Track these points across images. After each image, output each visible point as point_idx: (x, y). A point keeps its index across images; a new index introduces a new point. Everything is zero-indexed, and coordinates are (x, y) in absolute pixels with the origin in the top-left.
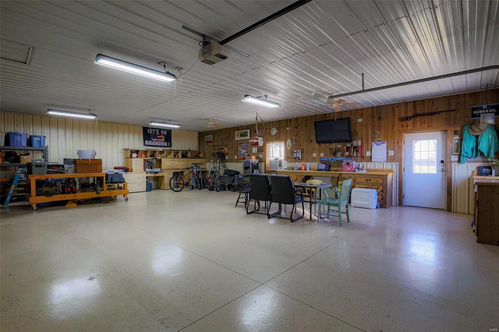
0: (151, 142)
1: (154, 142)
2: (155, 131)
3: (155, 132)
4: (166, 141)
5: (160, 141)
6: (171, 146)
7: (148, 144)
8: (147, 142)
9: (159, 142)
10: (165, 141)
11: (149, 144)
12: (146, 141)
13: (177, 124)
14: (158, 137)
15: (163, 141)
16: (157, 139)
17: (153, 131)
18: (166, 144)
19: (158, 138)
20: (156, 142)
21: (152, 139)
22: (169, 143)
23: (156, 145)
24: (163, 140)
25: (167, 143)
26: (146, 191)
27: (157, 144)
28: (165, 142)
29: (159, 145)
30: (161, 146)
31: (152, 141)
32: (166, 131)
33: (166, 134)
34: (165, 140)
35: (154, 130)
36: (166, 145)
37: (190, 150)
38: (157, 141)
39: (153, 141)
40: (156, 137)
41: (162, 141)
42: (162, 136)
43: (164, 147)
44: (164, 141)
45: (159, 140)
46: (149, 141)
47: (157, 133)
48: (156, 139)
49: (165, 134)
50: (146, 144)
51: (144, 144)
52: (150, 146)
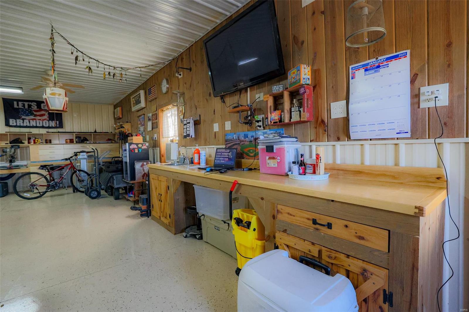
0: (22, 121)
1: (27, 121)
2: (28, 104)
3: (30, 106)
5: (40, 120)
6: (61, 126)
7: (14, 124)
8: (12, 122)
9: (38, 121)
10: (50, 120)
11: (18, 125)
12: (10, 120)
14: (35, 113)
15: (45, 119)
16: (34, 116)
17: (24, 104)
18: (53, 124)
19: (35, 116)
20: (31, 121)
21: (23, 117)
22: (58, 122)
23: (31, 125)
24: (46, 117)
25: (53, 122)
27: (33, 123)
28: (50, 122)
29: (37, 125)
30: (43, 127)
31: (23, 119)
34: (49, 117)
35: (26, 104)
36: (53, 126)
37: (96, 131)
38: (33, 119)
39: (25, 119)
40: (32, 114)
41: (43, 120)
42: (43, 112)
43: (49, 127)
44: (48, 119)
45: (38, 118)
46: (17, 120)
47: (32, 107)
48: (32, 117)
50: (11, 124)
51: (7, 124)
52: (20, 127)
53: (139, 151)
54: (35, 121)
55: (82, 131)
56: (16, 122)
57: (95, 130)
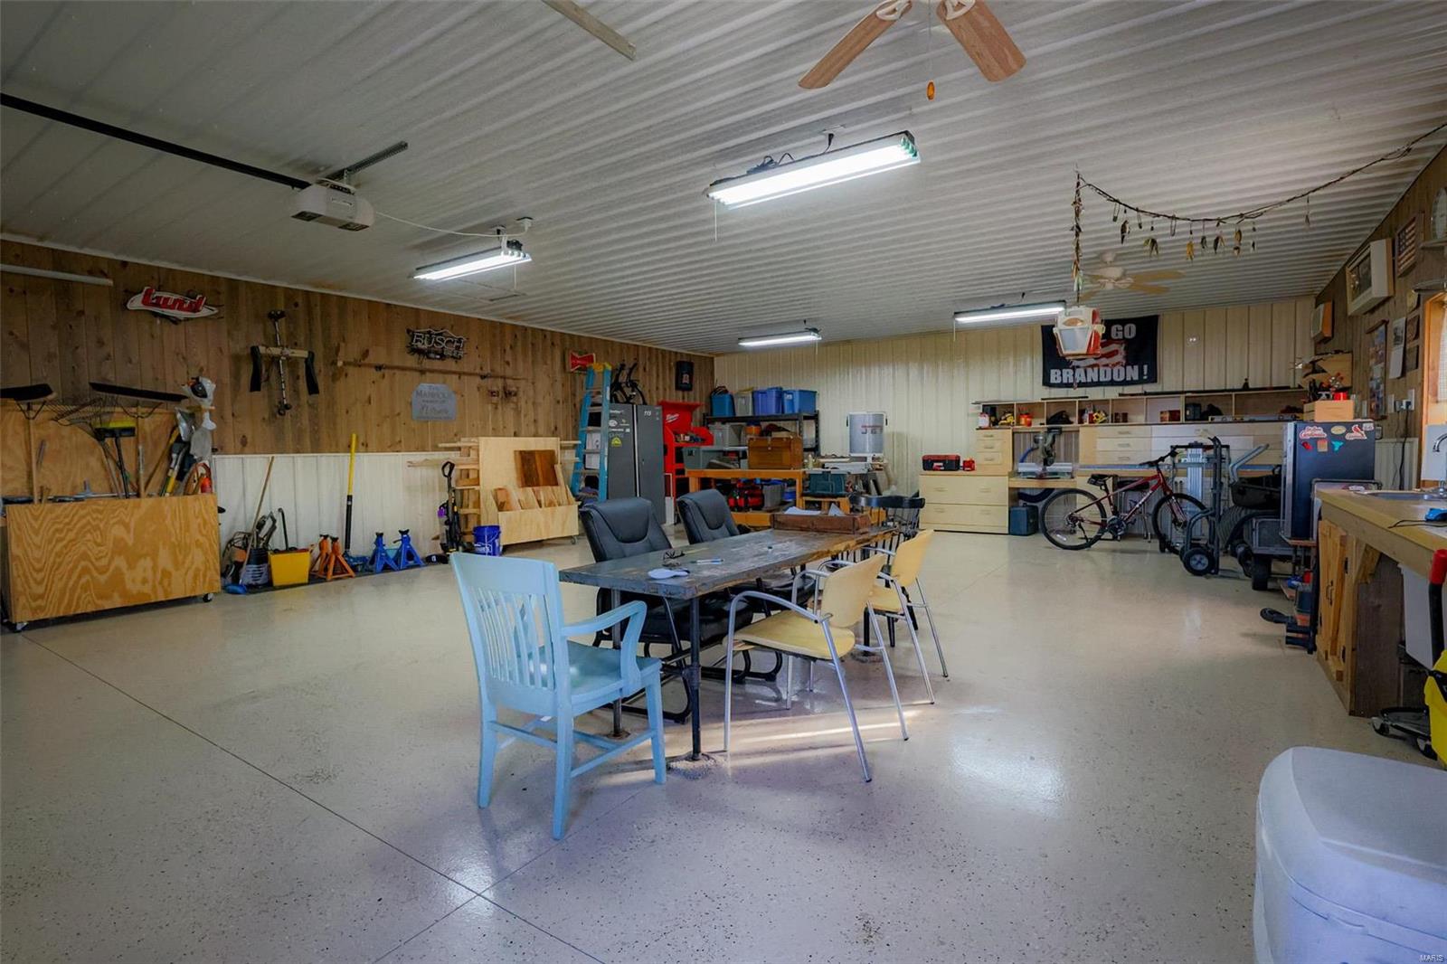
0: (1071, 371)
1: (1082, 371)
4: (1131, 360)
5: (1107, 365)
6: (1153, 378)
7: (1059, 381)
8: (1055, 376)
9: (1102, 370)
10: (1127, 364)
11: (1065, 381)
12: (1053, 371)
15: (1118, 363)
16: (1096, 359)
18: (1133, 373)
19: (1099, 357)
20: (1089, 370)
21: (1074, 363)
22: (1145, 367)
23: (1089, 380)
24: (1119, 358)
25: (1136, 367)
26: (1007, 532)
27: (1093, 376)
28: (1129, 368)
29: (1101, 380)
30: (1112, 383)
31: (1074, 368)
32: (1133, 327)
33: (1133, 335)
34: (1126, 358)
36: (1136, 378)
37: (1248, 384)
38: (1092, 366)
39: (1078, 367)
41: (1114, 365)
42: (1113, 347)
43: (1125, 383)
44: (1124, 362)
45: (1105, 361)
46: (1064, 370)
48: (1092, 361)
49: (1127, 336)
50: (1053, 380)
51: (1047, 382)
52: (1069, 385)
53: (1331, 446)
54: (1096, 369)
55: (1207, 388)
56: (1061, 375)
57: (1244, 381)
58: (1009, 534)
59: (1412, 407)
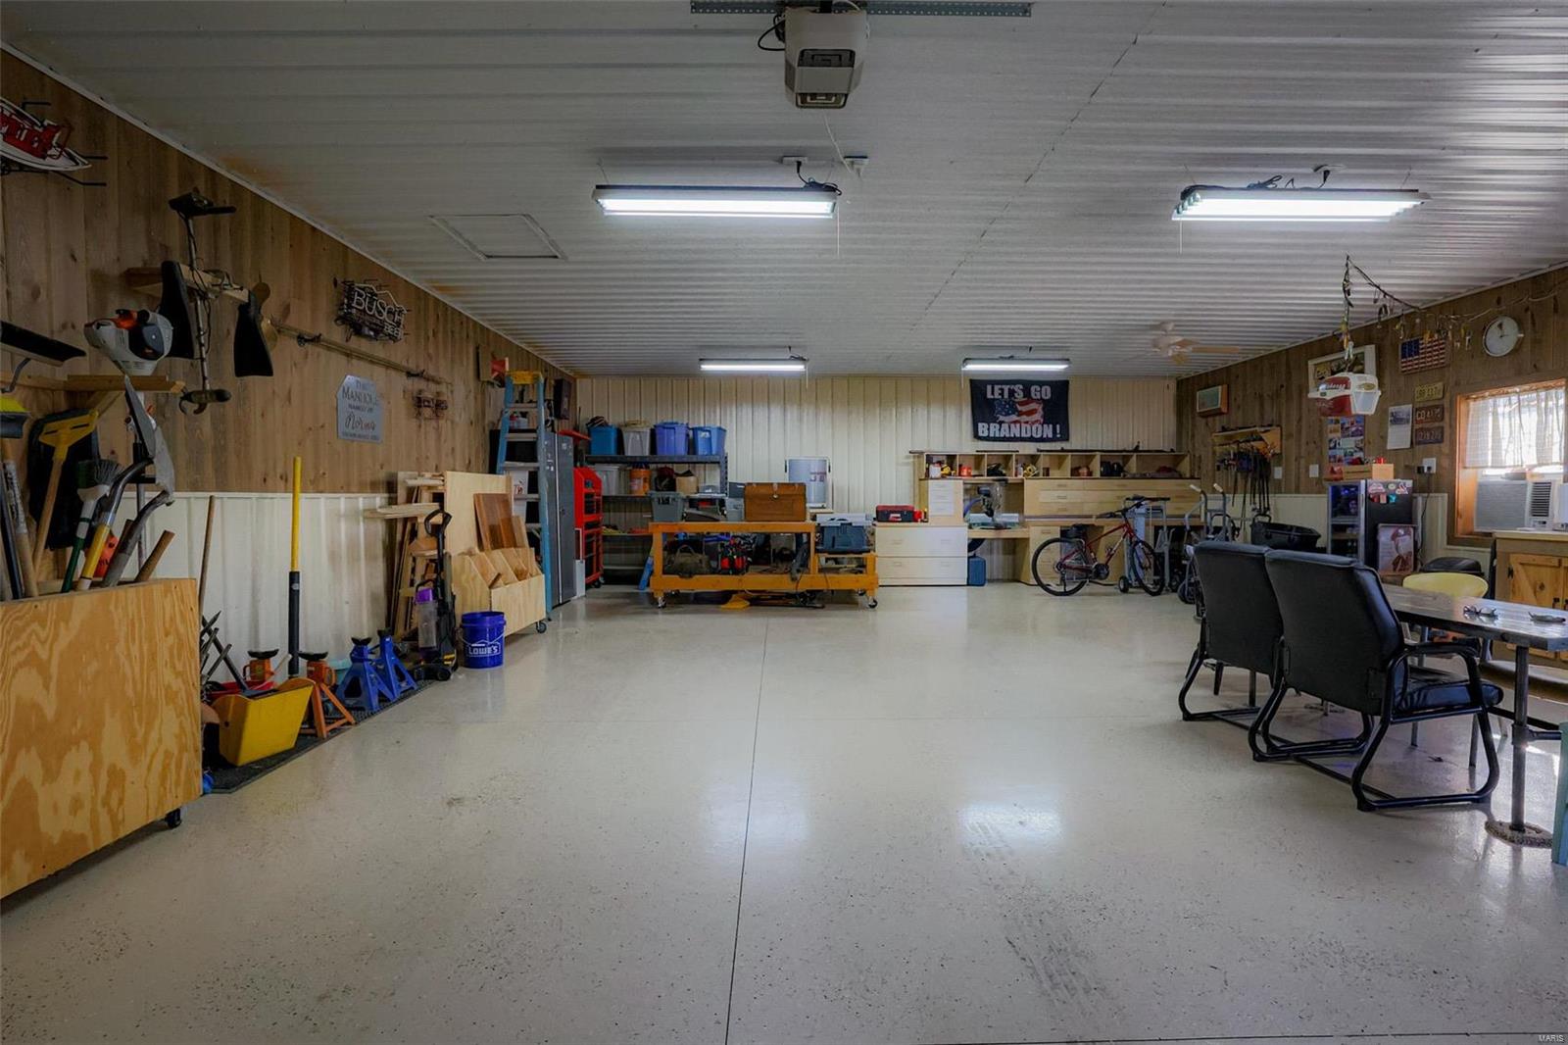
0: (998, 426)
1: (1007, 425)
2: (1009, 389)
3: (1012, 393)
4: (1047, 420)
5: (1027, 422)
6: (1065, 437)
7: (986, 434)
8: (983, 429)
9: (1024, 425)
10: (1044, 423)
11: (992, 435)
12: (980, 425)
13: (1060, 357)
14: (1019, 408)
15: (1037, 421)
16: (1018, 416)
17: (1002, 390)
18: (1048, 432)
19: (1020, 414)
20: (1012, 425)
21: (1001, 418)
22: (1058, 426)
23: (1012, 436)
24: (1038, 416)
25: (1051, 426)
26: (966, 583)
27: (1015, 431)
28: (1045, 426)
29: (1023, 436)
30: (1032, 439)
31: (1001, 423)
32: (1049, 389)
33: (1049, 396)
34: (1044, 417)
35: (1006, 388)
36: (1050, 436)
37: (1138, 447)
38: (1015, 422)
39: (1003, 422)
40: (1015, 411)
41: (1033, 423)
42: (1033, 406)
43: (1042, 440)
44: (1042, 420)
45: (1025, 418)
46: (991, 424)
47: (1016, 395)
48: (1014, 417)
49: (1044, 397)
50: (980, 434)
51: (977, 436)
52: (995, 439)
53: (1388, 499)
54: (1018, 425)
55: (1119, 448)
56: (989, 429)
57: (1136, 443)
58: (968, 585)
59: (1434, 470)
